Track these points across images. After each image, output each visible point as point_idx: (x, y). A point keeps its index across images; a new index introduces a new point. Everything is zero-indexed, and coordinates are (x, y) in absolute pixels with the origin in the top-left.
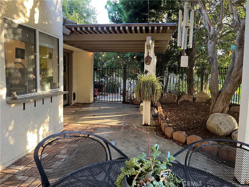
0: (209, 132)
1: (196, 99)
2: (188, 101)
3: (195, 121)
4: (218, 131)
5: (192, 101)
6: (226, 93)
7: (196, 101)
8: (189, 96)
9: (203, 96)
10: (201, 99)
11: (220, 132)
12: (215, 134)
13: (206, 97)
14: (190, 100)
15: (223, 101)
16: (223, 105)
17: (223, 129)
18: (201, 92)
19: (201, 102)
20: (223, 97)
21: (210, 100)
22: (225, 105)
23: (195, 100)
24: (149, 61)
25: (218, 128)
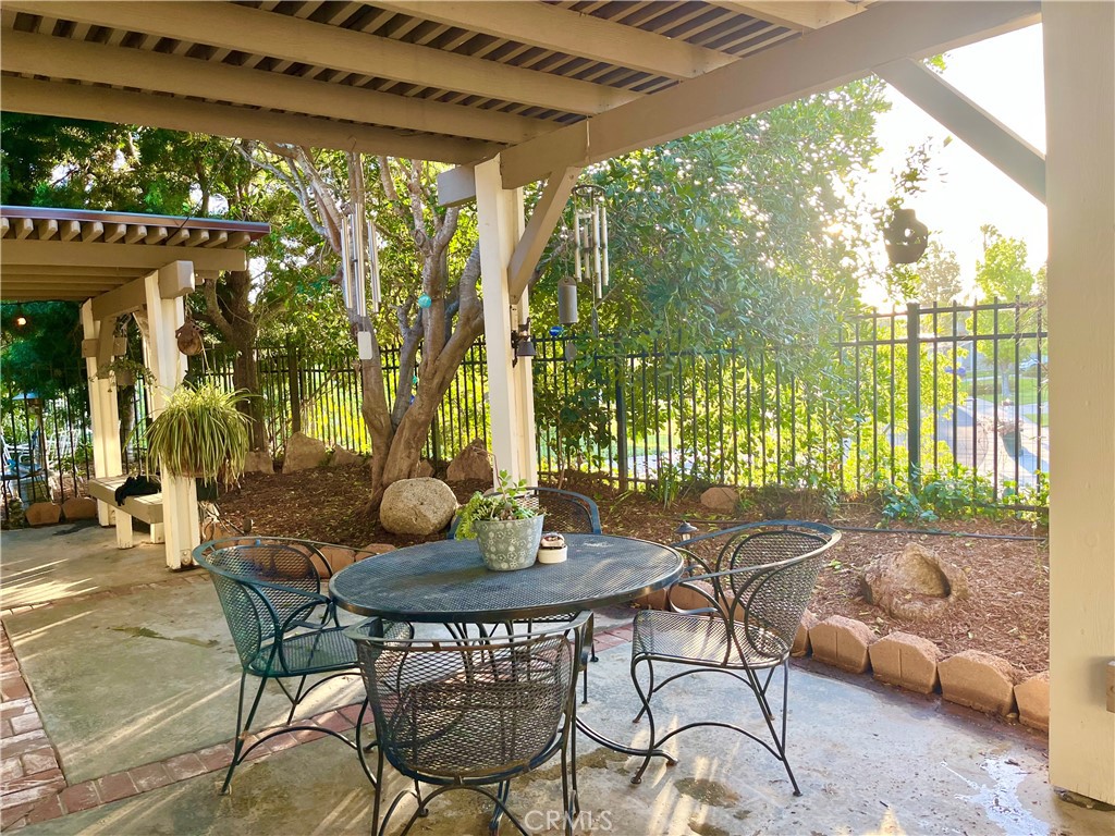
0: (394, 534)
1: (283, 463)
2: (259, 473)
3: (333, 522)
4: (418, 524)
5: (272, 472)
6: (414, 422)
7: (284, 471)
8: (259, 456)
9: (305, 449)
10: (302, 461)
11: (423, 525)
12: (412, 534)
13: (315, 451)
14: (263, 469)
15: (408, 446)
16: (409, 457)
17: (430, 515)
18: (299, 436)
19: (305, 471)
20: (406, 433)
21: (329, 461)
22: (413, 456)
23: (281, 468)
24: (196, 341)
25: (418, 515)
